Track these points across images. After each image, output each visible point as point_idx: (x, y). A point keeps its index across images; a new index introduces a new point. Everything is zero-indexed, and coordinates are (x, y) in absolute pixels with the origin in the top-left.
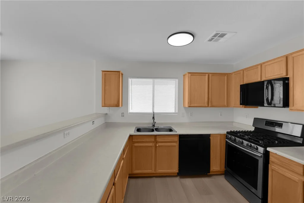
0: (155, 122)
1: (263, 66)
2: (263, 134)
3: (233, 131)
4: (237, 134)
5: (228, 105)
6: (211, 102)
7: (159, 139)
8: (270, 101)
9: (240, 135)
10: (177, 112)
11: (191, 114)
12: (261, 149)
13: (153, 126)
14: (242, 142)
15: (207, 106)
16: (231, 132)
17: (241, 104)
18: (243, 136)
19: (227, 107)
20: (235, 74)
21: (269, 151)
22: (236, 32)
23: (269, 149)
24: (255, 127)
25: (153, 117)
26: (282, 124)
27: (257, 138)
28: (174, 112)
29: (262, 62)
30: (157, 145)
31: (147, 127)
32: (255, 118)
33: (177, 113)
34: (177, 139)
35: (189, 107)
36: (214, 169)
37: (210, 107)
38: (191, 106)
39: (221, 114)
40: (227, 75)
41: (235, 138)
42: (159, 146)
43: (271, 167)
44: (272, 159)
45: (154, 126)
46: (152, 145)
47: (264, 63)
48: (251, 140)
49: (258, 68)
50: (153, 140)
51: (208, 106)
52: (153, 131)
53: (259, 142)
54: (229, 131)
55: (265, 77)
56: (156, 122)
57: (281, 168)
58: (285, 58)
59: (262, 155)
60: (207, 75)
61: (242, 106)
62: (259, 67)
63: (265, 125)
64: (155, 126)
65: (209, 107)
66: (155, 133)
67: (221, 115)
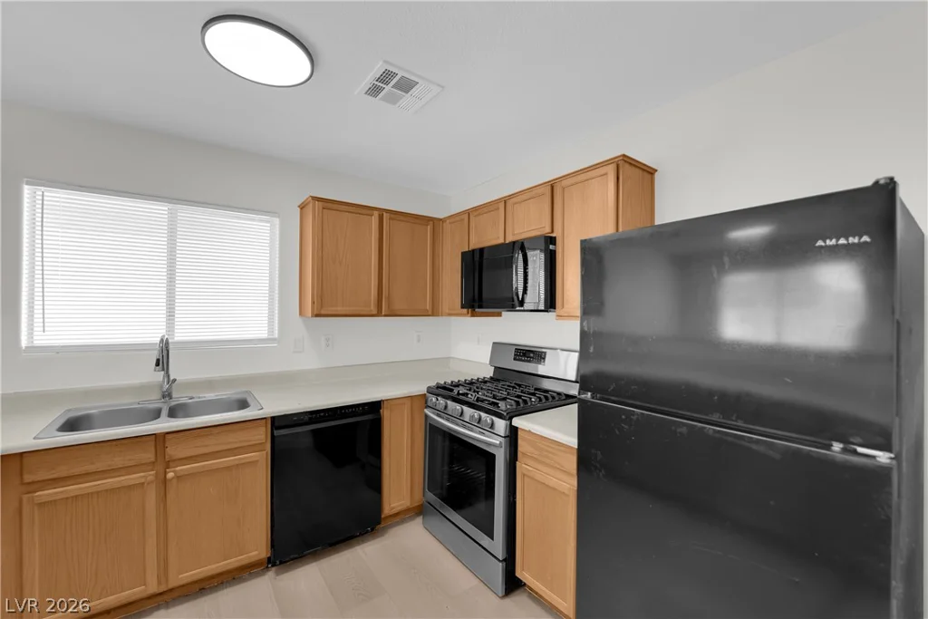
0: (172, 378)
1: (510, 203)
2: (507, 383)
3: (442, 383)
4: (452, 390)
5: (434, 312)
6: (389, 298)
7: (173, 450)
8: (520, 297)
9: (459, 394)
10: (276, 336)
11: (327, 340)
12: (501, 425)
13: (164, 397)
14: (460, 411)
15: (375, 312)
16: (439, 387)
17: (463, 307)
18: (466, 395)
19: (433, 315)
20: (450, 223)
21: (517, 428)
22: (443, 87)
23: (517, 422)
24: (495, 367)
25: (158, 361)
26: (545, 353)
27: (494, 397)
28: (265, 336)
29: (507, 195)
30: (170, 475)
31: (131, 404)
32: (494, 343)
33: (275, 339)
34: (262, 436)
35: (317, 315)
36: (393, 508)
37: (386, 316)
38: (323, 312)
39: (419, 336)
40: (431, 223)
41: (446, 403)
42: (179, 478)
43: (521, 467)
44: (523, 446)
45: (167, 395)
46: (143, 480)
47: (511, 196)
48: (479, 404)
49: (498, 209)
50: (149, 455)
51: (379, 314)
52: (156, 414)
53: (496, 404)
54: (433, 384)
55: (514, 235)
56: (175, 380)
57: (540, 467)
58: (549, 188)
59: (502, 440)
60: (376, 213)
61: (465, 310)
62: (502, 205)
63: (515, 359)
64: (174, 396)
65: (382, 316)
66: (164, 425)
67: (419, 341)
